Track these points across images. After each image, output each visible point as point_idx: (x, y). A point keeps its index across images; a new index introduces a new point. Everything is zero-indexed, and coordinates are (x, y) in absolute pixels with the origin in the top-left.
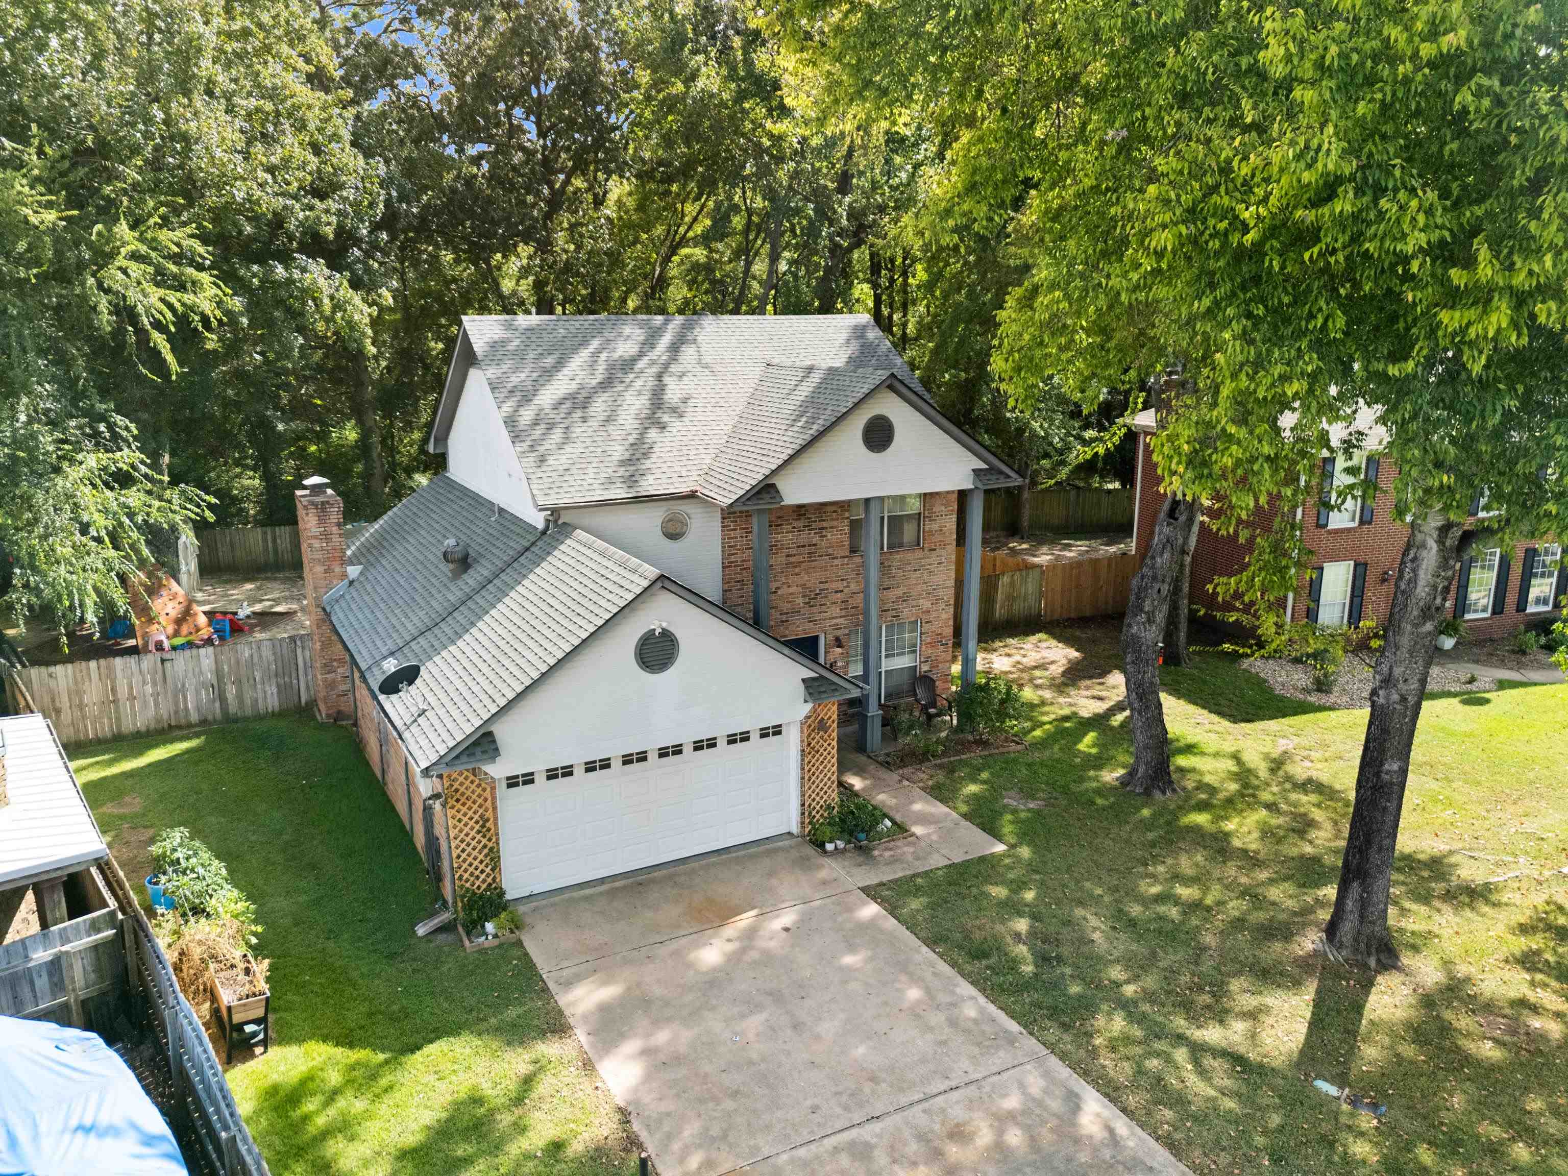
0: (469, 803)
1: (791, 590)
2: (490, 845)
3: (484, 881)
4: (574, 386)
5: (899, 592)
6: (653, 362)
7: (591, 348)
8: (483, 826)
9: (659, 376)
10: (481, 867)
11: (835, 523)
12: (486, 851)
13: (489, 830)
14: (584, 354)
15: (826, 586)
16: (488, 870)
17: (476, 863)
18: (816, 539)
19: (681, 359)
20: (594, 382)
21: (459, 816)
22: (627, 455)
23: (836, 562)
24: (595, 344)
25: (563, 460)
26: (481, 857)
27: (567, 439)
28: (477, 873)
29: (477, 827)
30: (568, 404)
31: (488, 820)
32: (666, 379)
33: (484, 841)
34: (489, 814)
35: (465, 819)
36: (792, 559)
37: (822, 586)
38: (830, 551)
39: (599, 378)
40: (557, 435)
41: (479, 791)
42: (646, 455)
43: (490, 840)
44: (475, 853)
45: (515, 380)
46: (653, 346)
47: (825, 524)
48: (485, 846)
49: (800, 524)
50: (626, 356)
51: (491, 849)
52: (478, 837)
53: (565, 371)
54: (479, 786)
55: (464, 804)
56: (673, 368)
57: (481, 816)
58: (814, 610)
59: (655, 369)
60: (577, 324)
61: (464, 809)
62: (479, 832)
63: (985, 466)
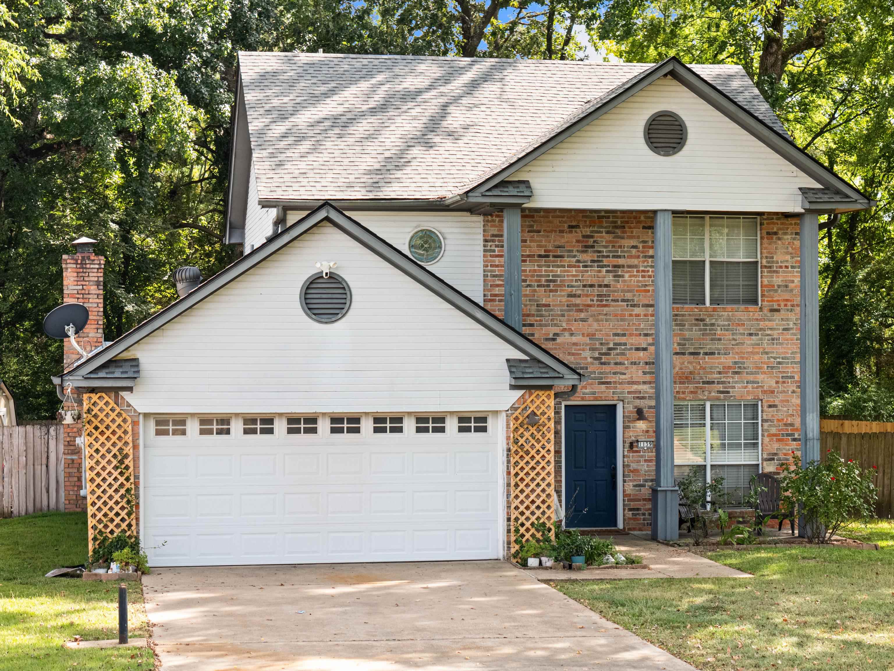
0: (108, 433)
1: (574, 339)
2: (128, 485)
3: (118, 526)
4: (340, 109)
5: (727, 360)
6: (442, 94)
7: (373, 81)
8: (121, 462)
9: (445, 106)
10: (117, 509)
11: (635, 261)
12: (122, 491)
13: (127, 468)
14: (364, 85)
15: (623, 340)
16: (123, 514)
17: (111, 503)
18: (609, 279)
19: (476, 94)
20: (364, 108)
21: (97, 446)
22: (377, 166)
23: (637, 310)
24: (380, 77)
25: (303, 165)
26: (117, 497)
27: (314, 149)
28: (111, 515)
29: (115, 462)
30: (327, 123)
31: (126, 456)
32: (451, 109)
33: (122, 479)
34: (129, 450)
35: (103, 451)
36: (578, 301)
37: (617, 339)
38: (628, 296)
39: (372, 104)
40: (305, 146)
41: (119, 421)
42: (398, 168)
43: (127, 479)
44: (110, 492)
45: (276, 102)
46: (447, 82)
47: (621, 261)
48: (122, 485)
49: (587, 257)
50: (412, 88)
51: (128, 491)
52: (116, 474)
53: (335, 98)
54: (119, 415)
55: (102, 433)
56: (465, 101)
57: (121, 450)
58: (606, 369)
59: (443, 100)
60: (365, 62)
61: (102, 439)
62: (116, 468)
63: (819, 186)
